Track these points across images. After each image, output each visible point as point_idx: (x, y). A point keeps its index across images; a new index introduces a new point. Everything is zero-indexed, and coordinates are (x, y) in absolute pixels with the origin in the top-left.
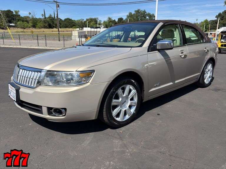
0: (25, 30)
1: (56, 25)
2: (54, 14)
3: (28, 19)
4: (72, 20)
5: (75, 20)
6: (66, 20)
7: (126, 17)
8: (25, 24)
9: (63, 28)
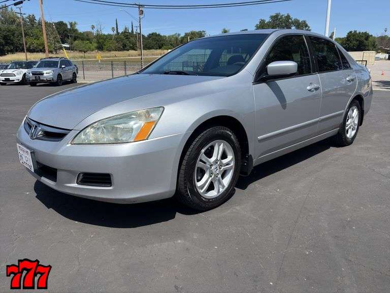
0: (86, 55)
2: (132, 27)
3: (90, 37)
4: (161, 36)
5: (165, 36)
6: (150, 36)
8: (87, 44)
9: (146, 50)
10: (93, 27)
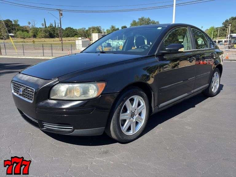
0: (25, 40)
1: (57, 34)
2: (55, 24)
3: (28, 29)
4: (74, 29)
5: (76, 29)
6: (67, 29)
7: (130, 25)
8: (25, 33)
9: (64, 37)
10: (29, 23)
